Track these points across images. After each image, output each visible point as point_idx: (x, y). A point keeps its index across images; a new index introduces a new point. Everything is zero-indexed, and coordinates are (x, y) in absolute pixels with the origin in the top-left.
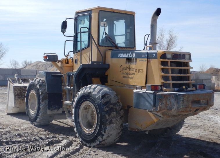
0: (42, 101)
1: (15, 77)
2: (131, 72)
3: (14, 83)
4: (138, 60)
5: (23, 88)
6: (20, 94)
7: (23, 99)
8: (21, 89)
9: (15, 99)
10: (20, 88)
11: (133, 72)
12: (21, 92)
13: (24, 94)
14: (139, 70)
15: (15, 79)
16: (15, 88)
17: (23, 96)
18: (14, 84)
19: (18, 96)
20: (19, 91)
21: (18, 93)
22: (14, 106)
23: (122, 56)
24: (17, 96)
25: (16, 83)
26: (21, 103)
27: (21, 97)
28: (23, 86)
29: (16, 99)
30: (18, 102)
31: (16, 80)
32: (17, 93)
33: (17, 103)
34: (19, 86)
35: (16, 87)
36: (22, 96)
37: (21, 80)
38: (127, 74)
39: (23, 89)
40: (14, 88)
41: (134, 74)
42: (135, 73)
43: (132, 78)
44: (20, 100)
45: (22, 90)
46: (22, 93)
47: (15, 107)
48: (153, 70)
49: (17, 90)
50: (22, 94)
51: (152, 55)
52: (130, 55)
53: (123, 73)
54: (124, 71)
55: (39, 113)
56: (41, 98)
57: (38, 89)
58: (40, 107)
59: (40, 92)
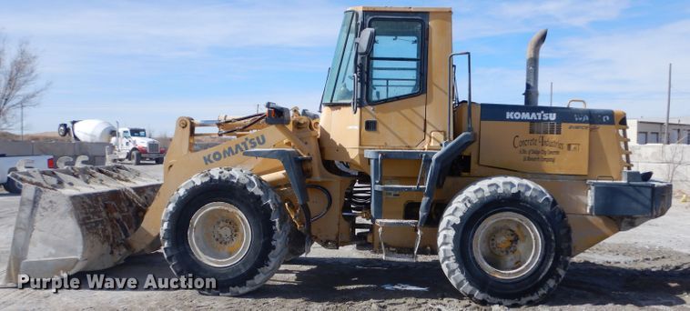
1: (23, 169)
2: (547, 148)
4: (565, 126)
6: (87, 218)
7: (95, 233)
10: (81, 200)
11: (553, 149)
12: (87, 213)
14: (569, 145)
18: (58, 190)
19: (85, 224)
20: (83, 211)
21: (83, 216)
22: (81, 256)
23: (517, 118)
27: (92, 227)
29: (85, 233)
30: (89, 243)
32: (81, 218)
36: (92, 223)
38: (537, 153)
41: (557, 153)
42: (559, 150)
43: (553, 160)
44: (91, 238)
45: (87, 206)
48: (604, 145)
49: (78, 208)
50: (90, 218)
51: (601, 118)
52: (542, 117)
53: (524, 152)
54: (528, 148)
55: (268, 259)
56: (277, 220)
57: (256, 196)
58: (273, 243)
59: (268, 205)
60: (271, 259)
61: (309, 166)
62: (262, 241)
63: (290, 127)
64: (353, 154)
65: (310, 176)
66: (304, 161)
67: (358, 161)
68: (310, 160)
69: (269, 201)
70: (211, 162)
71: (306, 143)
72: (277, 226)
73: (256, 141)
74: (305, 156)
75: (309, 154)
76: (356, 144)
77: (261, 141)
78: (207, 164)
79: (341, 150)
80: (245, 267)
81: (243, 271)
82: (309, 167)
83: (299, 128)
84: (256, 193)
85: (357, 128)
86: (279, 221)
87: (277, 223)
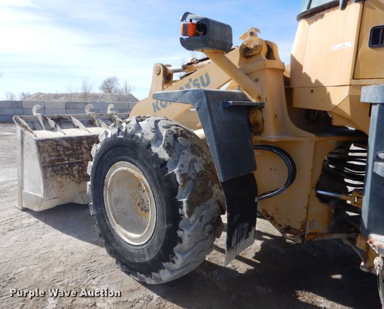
0: (190, 213)
1: (35, 114)
3: (34, 129)
5: (65, 144)
6: (57, 160)
7: (66, 174)
8: (57, 145)
9: (45, 177)
10: (55, 143)
12: (59, 155)
13: (68, 160)
15: (36, 117)
16: (41, 144)
17: (67, 166)
18: (34, 132)
19: (53, 166)
20: (53, 154)
21: (53, 158)
22: (44, 195)
24: (49, 167)
25: (39, 130)
26: (63, 186)
27: (62, 169)
28: (64, 139)
29: (48, 175)
30: (55, 184)
31: (38, 122)
32: (48, 160)
33: (52, 187)
34: (52, 140)
35: (44, 141)
36: (65, 164)
37: (52, 119)
39: (64, 147)
40: (39, 147)
44: (59, 179)
45: (62, 149)
46: (64, 157)
47: (47, 198)
49: (47, 152)
50: (63, 160)
55: (174, 255)
56: (184, 200)
57: (159, 160)
58: (180, 233)
59: (174, 175)
60: (177, 255)
61: (256, 116)
62: (166, 226)
63: (234, 57)
64: (338, 97)
65: (260, 133)
66: (251, 108)
67: (347, 110)
68: (260, 107)
69: (176, 170)
70: (159, 109)
71: (257, 80)
72: (185, 209)
73: (200, 82)
74: (254, 101)
75: (259, 98)
76: (346, 78)
77: (206, 82)
78: (155, 111)
79: (319, 89)
80: (149, 253)
81: (147, 259)
82: (259, 118)
83: (247, 57)
84: (161, 156)
85: (351, 44)
86: (188, 202)
87: (185, 205)
